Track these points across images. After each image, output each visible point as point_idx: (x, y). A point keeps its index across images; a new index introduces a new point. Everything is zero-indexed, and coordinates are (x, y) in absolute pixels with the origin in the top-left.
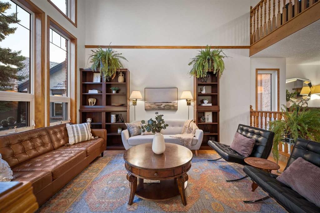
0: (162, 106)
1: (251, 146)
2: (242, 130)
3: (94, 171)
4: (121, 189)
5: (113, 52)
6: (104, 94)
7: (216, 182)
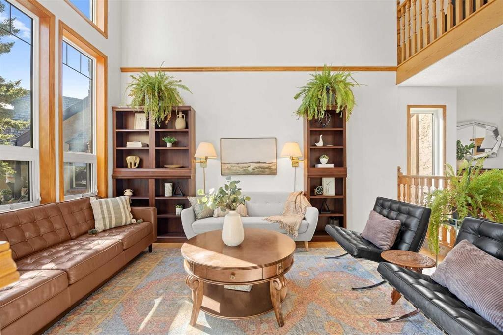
0: (250, 169)
1: (394, 233)
2: (383, 206)
3: (137, 274)
4: (179, 302)
5: (167, 78)
6: (153, 149)
7: (335, 290)
